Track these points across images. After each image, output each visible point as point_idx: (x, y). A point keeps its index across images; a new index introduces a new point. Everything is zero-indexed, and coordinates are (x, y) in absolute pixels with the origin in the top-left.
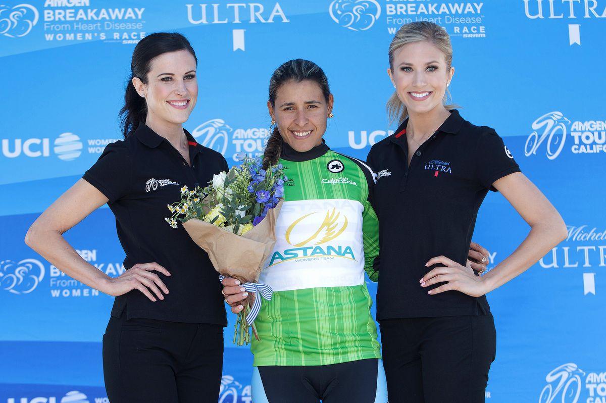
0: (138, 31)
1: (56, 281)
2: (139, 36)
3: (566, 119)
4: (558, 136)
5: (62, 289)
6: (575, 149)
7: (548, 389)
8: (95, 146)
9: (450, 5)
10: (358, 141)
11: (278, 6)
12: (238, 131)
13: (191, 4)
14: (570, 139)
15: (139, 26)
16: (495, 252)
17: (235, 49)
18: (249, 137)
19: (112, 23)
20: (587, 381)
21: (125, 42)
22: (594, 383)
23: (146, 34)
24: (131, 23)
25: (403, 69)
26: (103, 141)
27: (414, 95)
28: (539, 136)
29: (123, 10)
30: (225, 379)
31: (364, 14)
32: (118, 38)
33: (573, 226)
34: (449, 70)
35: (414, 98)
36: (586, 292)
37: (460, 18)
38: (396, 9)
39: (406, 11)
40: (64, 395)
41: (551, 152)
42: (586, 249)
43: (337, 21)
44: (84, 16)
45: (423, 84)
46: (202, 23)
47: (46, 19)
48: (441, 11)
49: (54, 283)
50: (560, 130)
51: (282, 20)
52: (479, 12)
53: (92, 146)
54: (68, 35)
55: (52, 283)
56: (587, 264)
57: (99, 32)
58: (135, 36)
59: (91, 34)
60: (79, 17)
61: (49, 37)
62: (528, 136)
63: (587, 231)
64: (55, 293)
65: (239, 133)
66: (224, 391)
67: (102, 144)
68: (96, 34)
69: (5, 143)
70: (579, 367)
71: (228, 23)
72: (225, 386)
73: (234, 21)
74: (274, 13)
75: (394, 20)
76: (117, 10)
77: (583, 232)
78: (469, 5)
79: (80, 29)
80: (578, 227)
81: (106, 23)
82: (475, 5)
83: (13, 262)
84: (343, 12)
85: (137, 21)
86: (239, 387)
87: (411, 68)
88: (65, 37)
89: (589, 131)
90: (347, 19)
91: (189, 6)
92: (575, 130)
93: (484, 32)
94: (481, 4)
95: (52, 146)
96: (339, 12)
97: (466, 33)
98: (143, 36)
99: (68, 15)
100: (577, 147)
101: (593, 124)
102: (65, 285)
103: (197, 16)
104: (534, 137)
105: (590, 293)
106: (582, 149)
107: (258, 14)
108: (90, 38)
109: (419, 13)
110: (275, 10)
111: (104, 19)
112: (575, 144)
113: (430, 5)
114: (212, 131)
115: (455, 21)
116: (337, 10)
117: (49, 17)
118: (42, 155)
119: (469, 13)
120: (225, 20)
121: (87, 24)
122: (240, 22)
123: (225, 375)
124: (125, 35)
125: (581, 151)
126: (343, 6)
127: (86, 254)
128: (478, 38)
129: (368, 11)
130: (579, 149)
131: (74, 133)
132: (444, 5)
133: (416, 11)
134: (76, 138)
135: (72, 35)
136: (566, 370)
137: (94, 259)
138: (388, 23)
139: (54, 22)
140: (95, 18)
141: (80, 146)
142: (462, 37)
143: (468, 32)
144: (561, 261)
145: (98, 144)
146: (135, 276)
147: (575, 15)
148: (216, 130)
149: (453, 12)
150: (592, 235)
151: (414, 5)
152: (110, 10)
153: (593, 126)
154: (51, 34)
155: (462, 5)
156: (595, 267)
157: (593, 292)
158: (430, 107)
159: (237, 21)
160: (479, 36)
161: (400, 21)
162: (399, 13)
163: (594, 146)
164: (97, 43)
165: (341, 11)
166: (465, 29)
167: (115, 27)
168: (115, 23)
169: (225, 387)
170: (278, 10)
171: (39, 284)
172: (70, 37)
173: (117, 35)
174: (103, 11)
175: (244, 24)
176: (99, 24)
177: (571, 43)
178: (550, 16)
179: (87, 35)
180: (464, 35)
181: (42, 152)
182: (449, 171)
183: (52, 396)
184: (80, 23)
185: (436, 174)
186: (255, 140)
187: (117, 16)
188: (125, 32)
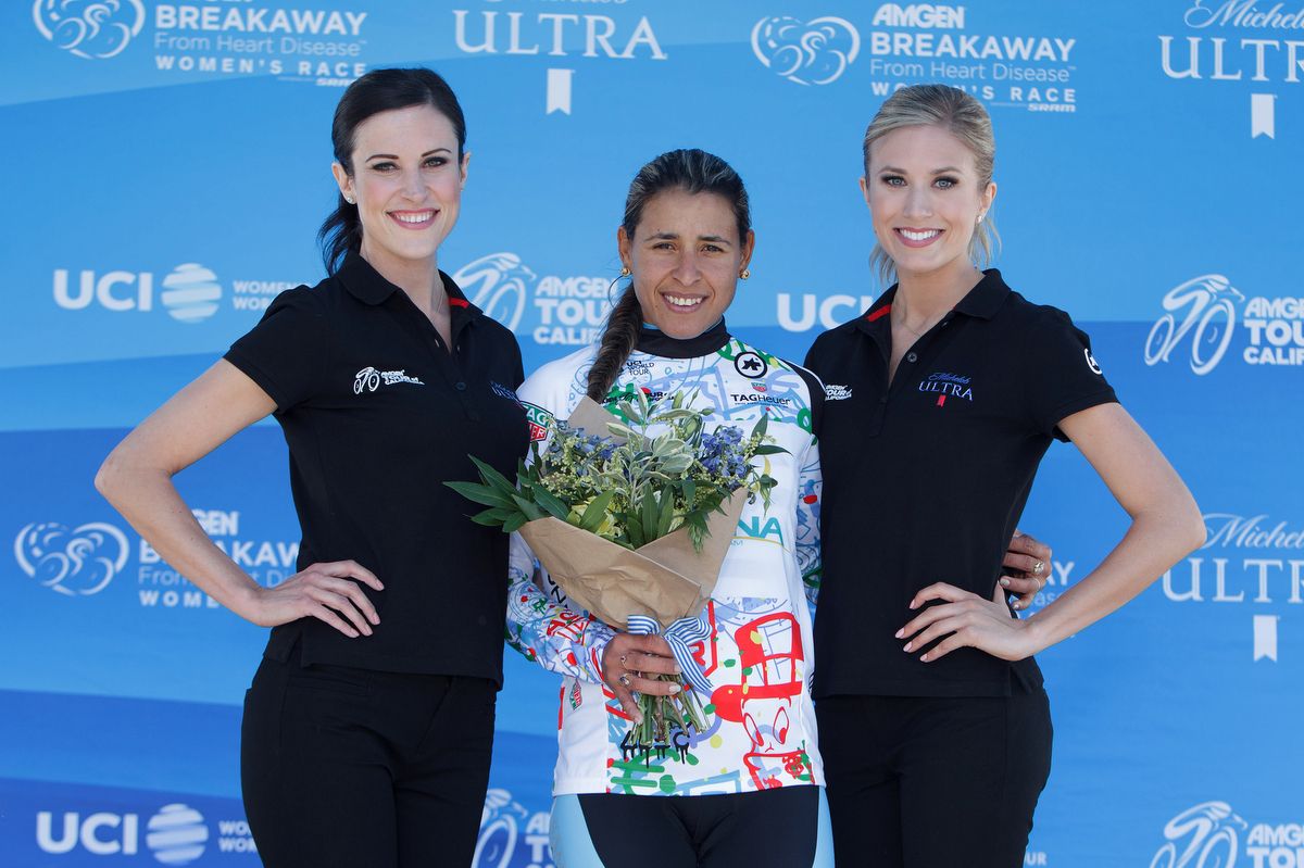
0: (351, 60)
1: (151, 572)
2: (351, 70)
3: (1236, 292)
4: (1218, 325)
5: (162, 590)
6: (1252, 355)
7: (1167, 854)
8: (248, 295)
9: (1006, 40)
10: (797, 314)
11: (644, 25)
12: (548, 280)
13: (464, 9)
14: (1242, 334)
15: (353, 50)
16: (1071, 560)
17: (550, 109)
18: (570, 294)
19: (297, 41)
20: (1250, 841)
21: (321, 82)
22: (1264, 846)
23: (366, 68)
24: (337, 42)
25: (886, 179)
26: (264, 285)
27: (906, 234)
28: (1178, 325)
29: (321, 15)
30: (492, 797)
31: (822, 50)
32: (308, 73)
33: (1239, 515)
34: (983, 187)
35: (906, 241)
36: (1258, 655)
37: (1024, 69)
38: (891, 43)
39: (913, 49)
40: (156, 811)
41: (1201, 358)
42: (1263, 564)
43: (766, 62)
44: (239, 24)
45: (924, 213)
46: (484, 51)
47: (160, 24)
48: (986, 51)
49: (148, 576)
50: (1221, 314)
51: (652, 53)
52: (1065, 58)
53: (240, 295)
54: (203, 61)
55: (142, 576)
56: (1263, 597)
57: (269, 59)
58: (342, 70)
59: (251, 62)
60: (228, 23)
61: (165, 63)
62: (1151, 325)
63: (1266, 526)
64: (148, 598)
65: (550, 284)
66: (490, 822)
67: (263, 292)
68: (262, 62)
69: (61, 277)
70: (1234, 811)
71: (539, 53)
72: (492, 811)
73: (552, 49)
74: (636, 39)
75: (887, 66)
76: (308, 15)
77: (1258, 529)
78: (1045, 42)
79: (230, 49)
80: (1249, 516)
81: (285, 39)
82: (1059, 42)
83: (64, 528)
84: (781, 43)
85: (349, 39)
86: (521, 814)
87: (902, 179)
88: (197, 64)
89: (1283, 318)
90: (787, 59)
91: (460, 15)
92: (1253, 316)
93: (1073, 100)
94: (1072, 42)
95: (158, 290)
96: (772, 44)
97: (1034, 101)
98: (360, 71)
99: (206, 18)
100: (1255, 351)
101: (1291, 304)
102: (170, 582)
103: (475, 35)
104: (1165, 326)
105: (1265, 659)
106: (1267, 356)
107: (602, 39)
108: (250, 69)
109: (938, 54)
110: (638, 32)
111: (280, 31)
112: (1249, 344)
113: (963, 38)
114: (492, 277)
115: (1014, 75)
116: (769, 38)
117: (166, 21)
118: (136, 308)
119: (1045, 59)
120: (532, 48)
121: (245, 40)
122: (564, 54)
123: (495, 787)
124: (323, 68)
125: (1263, 360)
126: (781, 31)
127: (218, 519)
128: (1060, 112)
129: (833, 43)
130: (1258, 356)
131: (206, 265)
132: (992, 40)
133: (934, 49)
134: (209, 275)
135: (213, 61)
136: (1206, 816)
137: (234, 531)
138: (872, 72)
139: (175, 31)
140: (263, 28)
141: (216, 292)
142: (1026, 109)
143: (1039, 99)
144: (1208, 588)
145: (256, 292)
146: (309, 590)
147: (1266, 75)
148: (502, 276)
149: (1012, 55)
150: (1278, 537)
151: (930, 37)
152: (295, 14)
153: (1291, 308)
154: (169, 56)
155: (1031, 41)
156: (1278, 603)
157: (1273, 656)
158: (939, 260)
159: (558, 51)
160: (1062, 110)
161: (898, 70)
162: (897, 52)
163: (1292, 351)
164: (263, 81)
165: (776, 41)
166: (1034, 94)
167: (303, 49)
168: (303, 41)
169: (492, 814)
170: (644, 32)
171: (116, 576)
172: (209, 65)
173: (305, 66)
174: (281, 14)
175: (573, 59)
176: (269, 42)
177: (1255, 133)
178: (1213, 73)
179: (243, 62)
180: (1031, 106)
181: (136, 300)
182: (967, 396)
183: (131, 811)
184: (230, 38)
185: (941, 401)
186: (582, 301)
187: (308, 28)
188: (324, 60)
